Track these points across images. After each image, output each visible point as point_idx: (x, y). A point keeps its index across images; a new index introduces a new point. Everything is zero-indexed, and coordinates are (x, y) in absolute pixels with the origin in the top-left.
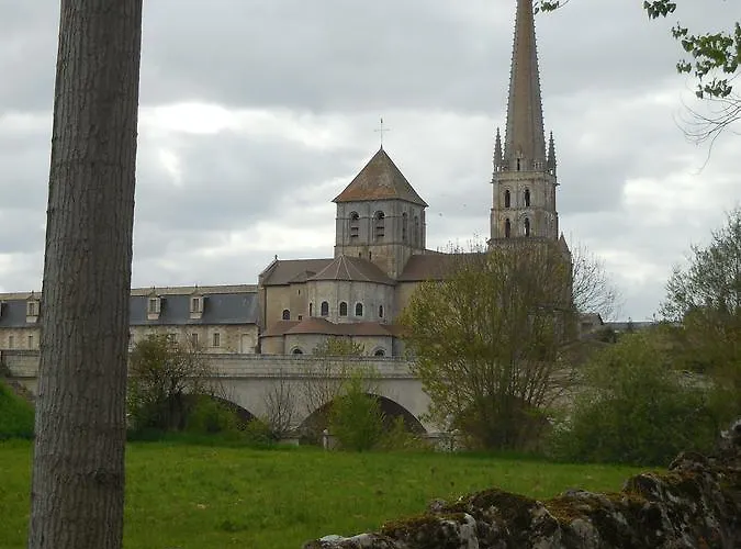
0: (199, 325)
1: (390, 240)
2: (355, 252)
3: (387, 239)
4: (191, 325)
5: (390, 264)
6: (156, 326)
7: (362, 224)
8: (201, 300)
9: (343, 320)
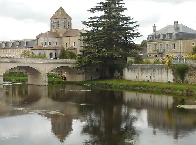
0: (25, 48)
1: (60, 28)
2: (53, 30)
3: (60, 27)
4: (24, 48)
5: (60, 33)
6: (18, 48)
7: (55, 24)
8: (26, 43)
9: (46, 46)
